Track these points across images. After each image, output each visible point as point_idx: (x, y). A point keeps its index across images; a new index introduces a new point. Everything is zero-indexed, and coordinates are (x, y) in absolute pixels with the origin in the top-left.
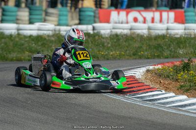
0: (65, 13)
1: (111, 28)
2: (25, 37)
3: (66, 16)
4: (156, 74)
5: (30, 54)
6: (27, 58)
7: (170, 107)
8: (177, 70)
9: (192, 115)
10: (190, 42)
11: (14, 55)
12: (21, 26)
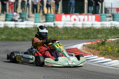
0: (38, 16)
1: (63, 24)
2: (19, 28)
3: (39, 18)
4: (88, 47)
5: (22, 37)
6: (21, 39)
7: (96, 63)
8: (99, 45)
9: (107, 67)
11: (14, 38)
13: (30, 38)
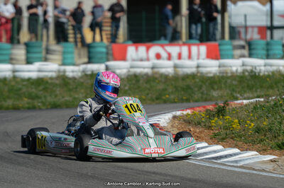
0: (70, 50)
1: (129, 66)
2: (23, 80)
3: (72, 53)
4: (184, 120)
5: (30, 101)
6: (27, 106)
7: (202, 160)
8: (210, 115)
9: (229, 168)
10: (226, 82)
11: (10, 103)
12: (18, 67)
13: (47, 103)
